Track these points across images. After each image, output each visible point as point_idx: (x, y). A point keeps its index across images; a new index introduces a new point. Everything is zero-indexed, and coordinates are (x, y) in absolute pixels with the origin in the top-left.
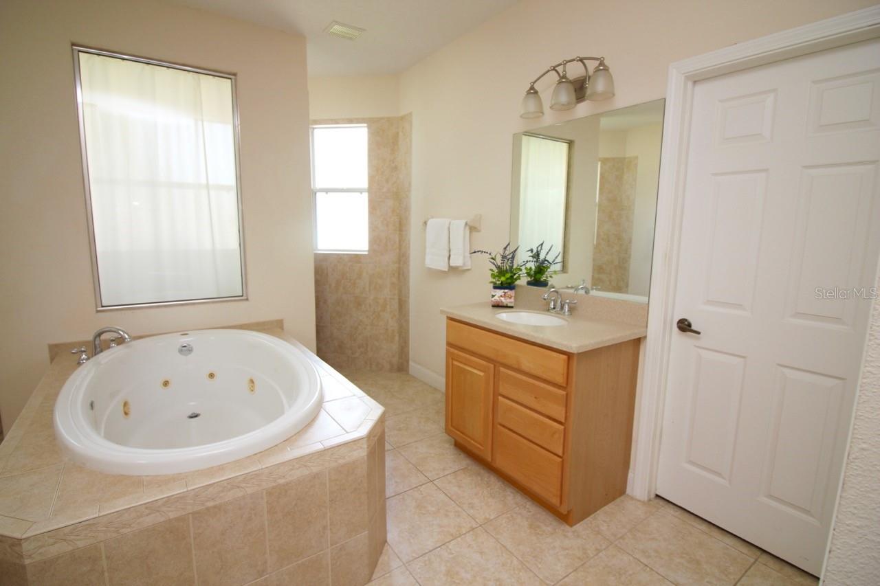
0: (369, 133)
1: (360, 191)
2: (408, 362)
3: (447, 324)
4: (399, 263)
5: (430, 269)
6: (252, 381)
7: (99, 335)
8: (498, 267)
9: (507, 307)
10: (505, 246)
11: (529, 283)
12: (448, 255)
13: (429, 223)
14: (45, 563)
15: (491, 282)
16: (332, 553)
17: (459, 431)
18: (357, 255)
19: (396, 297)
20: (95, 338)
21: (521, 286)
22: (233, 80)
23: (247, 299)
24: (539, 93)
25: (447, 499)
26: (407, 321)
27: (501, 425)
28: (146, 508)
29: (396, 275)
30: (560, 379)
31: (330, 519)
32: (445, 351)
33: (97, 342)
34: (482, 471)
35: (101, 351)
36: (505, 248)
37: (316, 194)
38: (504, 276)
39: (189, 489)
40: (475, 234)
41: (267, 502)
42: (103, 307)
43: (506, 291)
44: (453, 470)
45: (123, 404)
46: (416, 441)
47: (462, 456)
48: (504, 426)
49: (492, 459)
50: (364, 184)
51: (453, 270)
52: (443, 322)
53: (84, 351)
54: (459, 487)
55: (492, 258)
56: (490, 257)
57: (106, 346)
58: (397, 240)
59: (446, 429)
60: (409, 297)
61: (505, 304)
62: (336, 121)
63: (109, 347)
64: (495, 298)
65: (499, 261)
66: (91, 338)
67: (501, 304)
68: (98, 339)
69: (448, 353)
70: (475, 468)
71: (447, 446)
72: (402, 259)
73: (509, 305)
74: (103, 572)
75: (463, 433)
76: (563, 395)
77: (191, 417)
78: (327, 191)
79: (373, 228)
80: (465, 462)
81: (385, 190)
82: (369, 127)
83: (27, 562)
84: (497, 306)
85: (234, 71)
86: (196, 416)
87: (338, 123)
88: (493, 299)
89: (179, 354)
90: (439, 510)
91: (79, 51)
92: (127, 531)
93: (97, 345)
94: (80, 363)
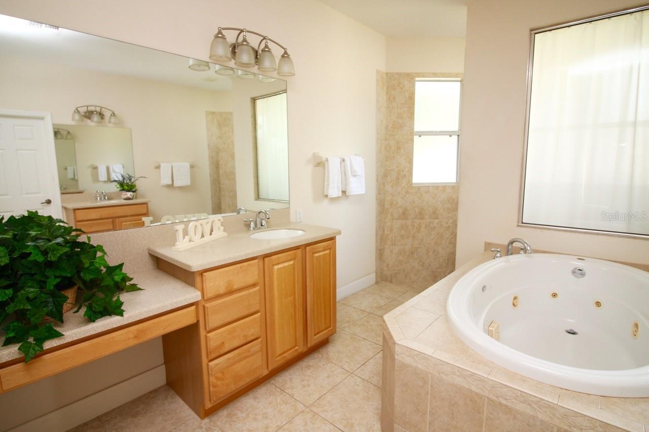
6: (636, 326)
7: (512, 243)
14: (403, 364)
33: (510, 247)
35: (512, 254)
39: (489, 377)
42: (522, 223)
45: (513, 298)
53: (499, 252)
57: (517, 251)
63: (518, 253)
66: (507, 244)
68: (510, 245)
77: (569, 333)
83: (396, 357)
86: (574, 333)
89: (572, 275)
91: (536, 33)
92: (444, 377)
93: (510, 249)
94: (494, 258)
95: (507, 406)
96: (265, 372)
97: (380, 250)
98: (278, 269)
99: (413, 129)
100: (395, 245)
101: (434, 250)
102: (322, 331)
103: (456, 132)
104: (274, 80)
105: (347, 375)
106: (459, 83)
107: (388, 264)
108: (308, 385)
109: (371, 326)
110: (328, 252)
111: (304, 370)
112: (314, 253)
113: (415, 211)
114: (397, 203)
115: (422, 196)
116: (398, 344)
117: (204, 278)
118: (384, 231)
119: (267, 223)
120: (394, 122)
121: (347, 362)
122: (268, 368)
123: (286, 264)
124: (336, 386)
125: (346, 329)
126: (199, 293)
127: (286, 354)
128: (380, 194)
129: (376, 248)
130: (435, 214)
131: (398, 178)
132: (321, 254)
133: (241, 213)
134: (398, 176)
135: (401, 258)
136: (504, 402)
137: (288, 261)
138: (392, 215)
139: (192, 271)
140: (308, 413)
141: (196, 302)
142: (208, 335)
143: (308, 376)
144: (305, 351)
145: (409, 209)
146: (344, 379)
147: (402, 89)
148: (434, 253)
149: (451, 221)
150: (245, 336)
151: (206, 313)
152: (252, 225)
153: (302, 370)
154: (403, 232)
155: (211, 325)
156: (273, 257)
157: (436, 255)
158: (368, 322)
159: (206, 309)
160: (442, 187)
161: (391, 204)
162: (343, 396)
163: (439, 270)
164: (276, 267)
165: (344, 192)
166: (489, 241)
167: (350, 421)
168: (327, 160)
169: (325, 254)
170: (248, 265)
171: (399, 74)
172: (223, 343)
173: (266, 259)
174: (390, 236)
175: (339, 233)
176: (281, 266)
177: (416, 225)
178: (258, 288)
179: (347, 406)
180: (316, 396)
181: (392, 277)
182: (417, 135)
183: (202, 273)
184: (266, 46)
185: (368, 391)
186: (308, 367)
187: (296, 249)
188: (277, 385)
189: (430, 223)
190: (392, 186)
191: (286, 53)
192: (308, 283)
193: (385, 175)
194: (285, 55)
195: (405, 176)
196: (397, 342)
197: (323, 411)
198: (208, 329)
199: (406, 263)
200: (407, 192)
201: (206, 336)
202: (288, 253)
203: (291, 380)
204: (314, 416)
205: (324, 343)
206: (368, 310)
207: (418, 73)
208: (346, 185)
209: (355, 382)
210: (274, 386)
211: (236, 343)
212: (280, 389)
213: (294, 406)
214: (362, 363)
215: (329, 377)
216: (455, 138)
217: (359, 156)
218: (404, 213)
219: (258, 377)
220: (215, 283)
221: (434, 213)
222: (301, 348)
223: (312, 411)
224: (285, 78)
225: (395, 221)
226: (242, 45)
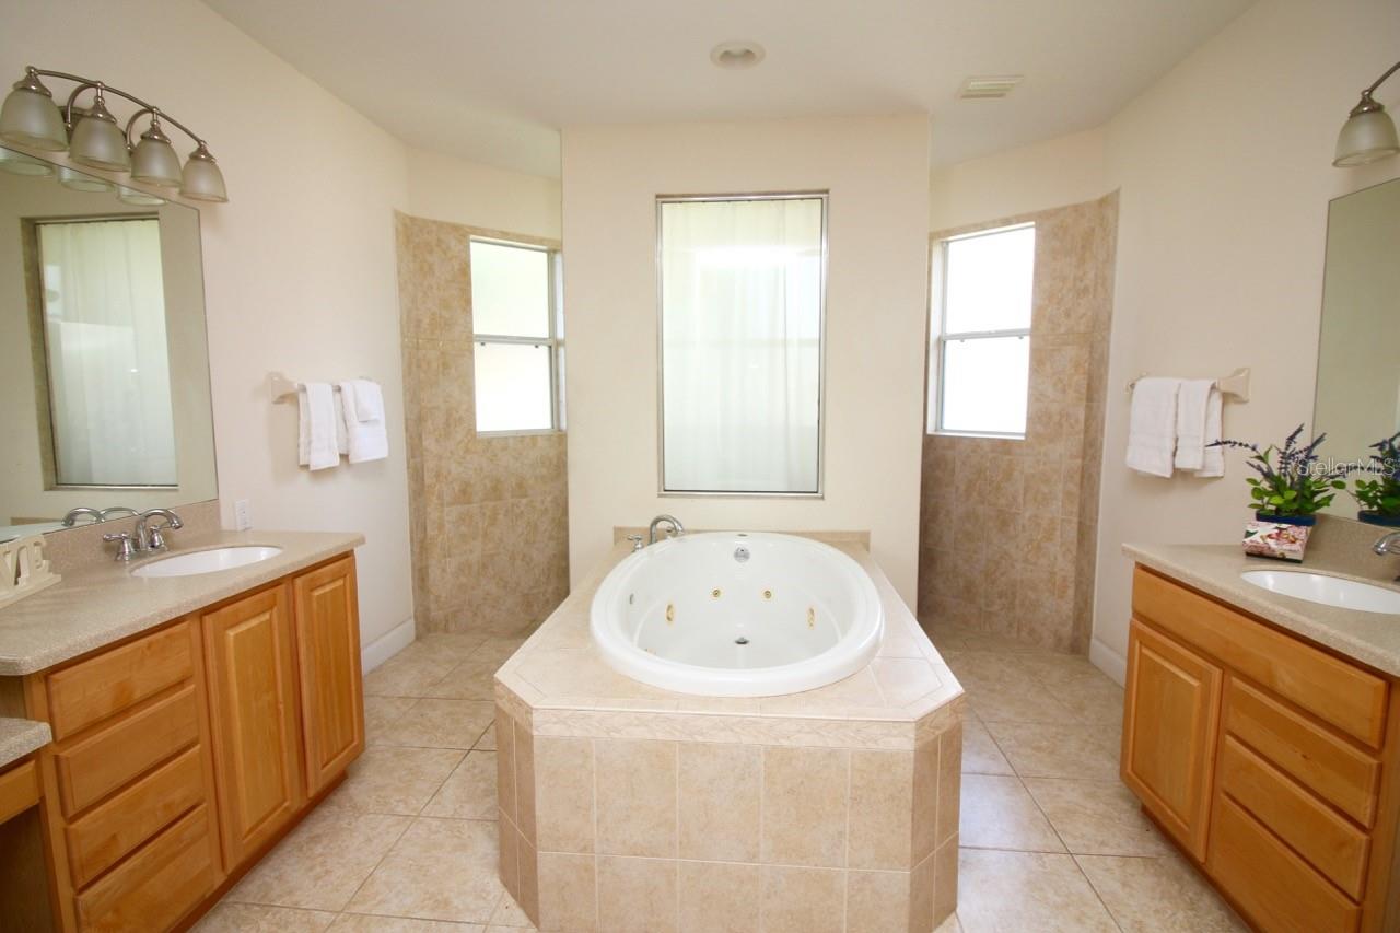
0: (1037, 235)
1: (1019, 334)
2: (1089, 638)
3: (1135, 576)
4: (1084, 458)
5: (1135, 472)
6: (812, 611)
7: (656, 522)
8: (1268, 475)
9: (1283, 559)
10: (1291, 434)
11: (1364, 516)
12: (1173, 448)
13: (1137, 387)
14: (548, 739)
15: (1252, 506)
16: (849, 878)
17: (1143, 782)
18: (1005, 442)
19: (1076, 519)
20: (652, 525)
21: (1338, 521)
22: (825, 201)
23: (823, 498)
24: (1386, 110)
25: (1090, 895)
26: (1092, 565)
27: (1228, 794)
28: (637, 718)
29: (1077, 478)
30: (1368, 731)
31: (850, 826)
32: (1128, 626)
33: (653, 530)
34: (1187, 877)
35: (656, 541)
36: (1291, 439)
37: (945, 343)
38: (1282, 495)
40: (1233, 408)
41: (765, 763)
42: (666, 492)
43: (1284, 526)
44: (1121, 852)
45: (666, 608)
46: (1065, 779)
47: (1151, 835)
48: (1235, 800)
49: (1206, 858)
50: (1026, 322)
51: (1181, 475)
52: (1129, 570)
53: (640, 539)
54: (1125, 885)
55: (1259, 458)
56: (1255, 454)
57: (661, 536)
58: (1082, 418)
59: (1121, 774)
60: (1097, 521)
61: (1278, 553)
62: (982, 227)
63: (664, 538)
64: (1252, 538)
65: (1274, 463)
66: (648, 526)
67: (1267, 552)
68: (654, 527)
69: (1133, 630)
70: (1171, 863)
71: (1126, 806)
72: (1090, 449)
73: (1289, 556)
74: (592, 773)
75: (1153, 790)
76: (1371, 765)
77: (739, 643)
78: (962, 337)
79: (1036, 396)
80: (1154, 846)
81: (1062, 330)
82: (1037, 227)
83: (535, 733)
84: (1259, 555)
85: (825, 187)
86: (745, 643)
87: (984, 229)
88: (1247, 540)
89: (734, 559)
90: (1068, 905)
91: (664, 202)
92: (617, 736)
93: (652, 536)
94: (634, 552)
95: (704, 744)
96: (219, 879)
97: (420, 570)
98: (236, 636)
99: (471, 332)
100: (450, 556)
101: (524, 556)
102: (336, 756)
103: (544, 339)
104: (161, 202)
105: (408, 822)
106: (545, 255)
107: (438, 597)
108: (327, 872)
109: (430, 721)
110: (340, 583)
111: (305, 848)
112: (312, 590)
113: (453, 489)
114: (449, 472)
115: (495, 456)
116: (537, 709)
117: (54, 688)
118: (425, 529)
119: (166, 537)
120: (433, 314)
121: (398, 801)
122: (223, 866)
123: (254, 622)
124: (391, 850)
125: (378, 742)
126: (45, 727)
127: (266, 823)
128: (413, 457)
129: (413, 565)
130: (521, 489)
131: (447, 424)
132: (328, 588)
133: (77, 524)
134: (447, 420)
135: (463, 580)
136: (700, 739)
137: (258, 614)
138: (440, 497)
139: (24, 673)
140: (344, 921)
141: (34, 752)
142: (73, 826)
143: (321, 855)
144: (303, 806)
145: (472, 482)
146: (405, 831)
147: (445, 253)
148: (522, 560)
149: (549, 499)
150: (167, 807)
151: (65, 774)
152: (127, 546)
153: (300, 850)
154: (463, 529)
155: (78, 800)
156: (224, 611)
157: (528, 564)
158: (422, 716)
159: (64, 765)
160: (527, 439)
161: (438, 475)
162: (411, 862)
163: (535, 591)
164: (231, 633)
165: (344, 457)
166: (620, 524)
167: (439, 897)
168: (304, 390)
169: (335, 589)
170: (167, 637)
171: (441, 225)
172: (114, 837)
173: (206, 618)
174: (439, 540)
175: (362, 541)
176: (243, 627)
177: (488, 513)
178: (192, 687)
179: (425, 875)
180: (355, 884)
181: (447, 621)
182: (478, 341)
183: (47, 675)
184: (155, 129)
185: (458, 834)
186: (315, 839)
187: (273, 587)
188: (249, 900)
189: (513, 505)
190: (437, 440)
191: (202, 150)
192: (302, 658)
193: (420, 419)
194: (201, 155)
195: (460, 418)
196: (535, 706)
197: (377, 905)
198: (71, 812)
199: (473, 588)
200: (467, 451)
201: (66, 832)
202: (257, 597)
203: (280, 878)
204: (360, 921)
205: (339, 781)
206: (415, 693)
207: (476, 228)
208: (348, 441)
209: (429, 829)
210: (240, 907)
211: (146, 830)
212: (259, 905)
213: (308, 921)
214: (433, 791)
215: (369, 840)
216: (544, 350)
217: (369, 379)
218: (464, 492)
219: (204, 896)
220: (83, 696)
221: (520, 485)
222: (295, 803)
223: (352, 914)
224: (194, 203)
225: (446, 509)
226: (94, 117)
